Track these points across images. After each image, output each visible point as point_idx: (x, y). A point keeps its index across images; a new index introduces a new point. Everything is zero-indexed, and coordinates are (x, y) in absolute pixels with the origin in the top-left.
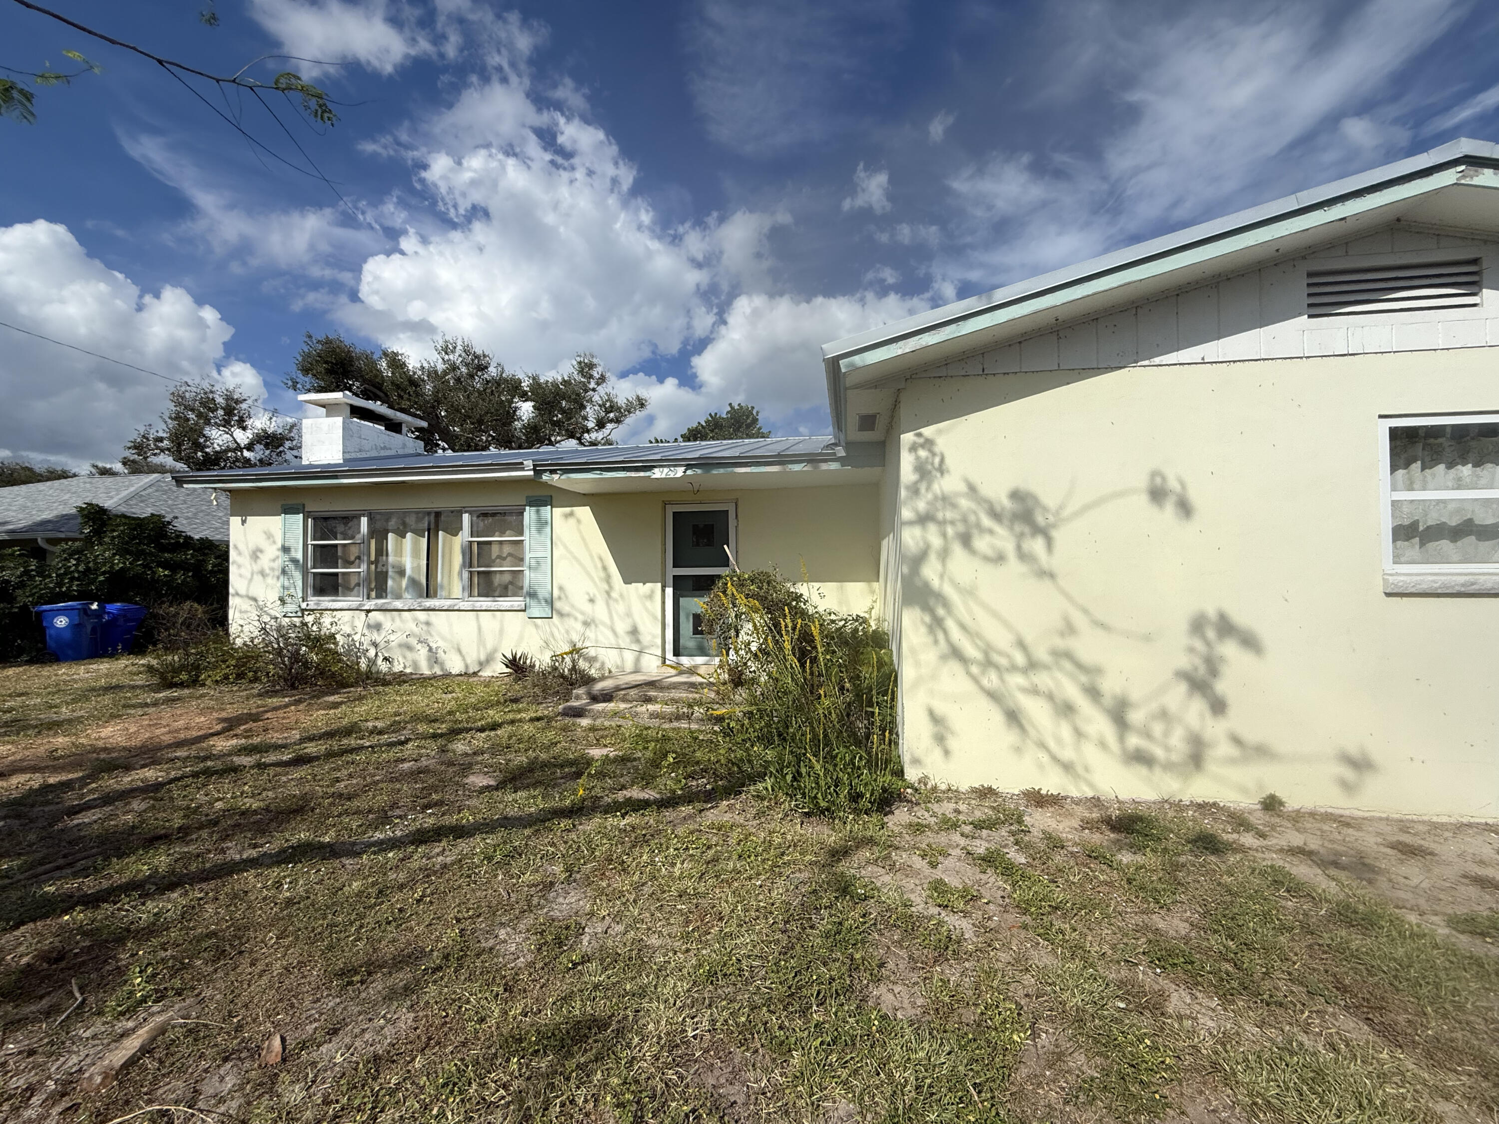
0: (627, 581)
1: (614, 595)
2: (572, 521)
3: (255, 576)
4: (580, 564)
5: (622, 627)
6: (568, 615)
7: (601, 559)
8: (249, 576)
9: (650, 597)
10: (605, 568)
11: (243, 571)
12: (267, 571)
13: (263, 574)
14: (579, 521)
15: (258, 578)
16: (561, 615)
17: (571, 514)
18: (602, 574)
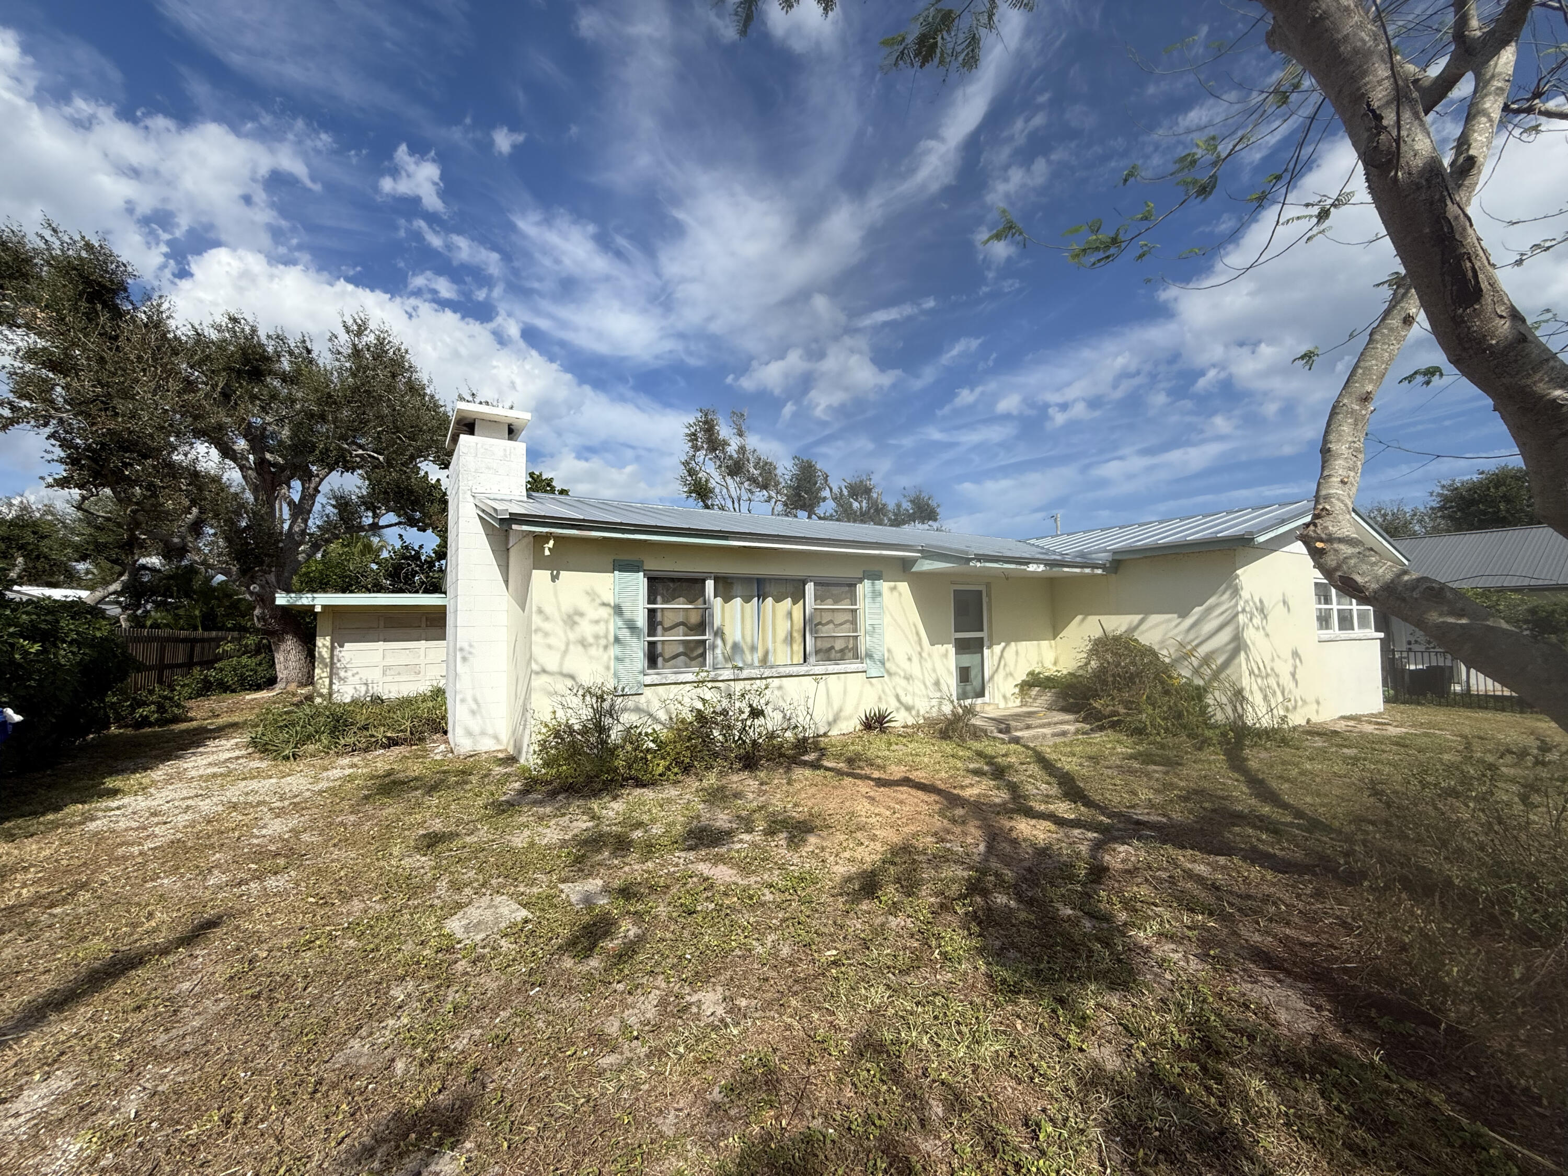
0: (932, 644)
1: (925, 655)
2: (895, 594)
3: (572, 647)
4: (903, 631)
5: (930, 681)
6: (895, 674)
7: (915, 625)
8: (563, 648)
9: (946, 655)
10: (918, 634)
11: (552, 641)
12: (591, 640)
13: (583, 643)
14: (900, 594)
15: (576, 650)
16: (890, 674)
17: (894, 588)
18: (916, 638)
